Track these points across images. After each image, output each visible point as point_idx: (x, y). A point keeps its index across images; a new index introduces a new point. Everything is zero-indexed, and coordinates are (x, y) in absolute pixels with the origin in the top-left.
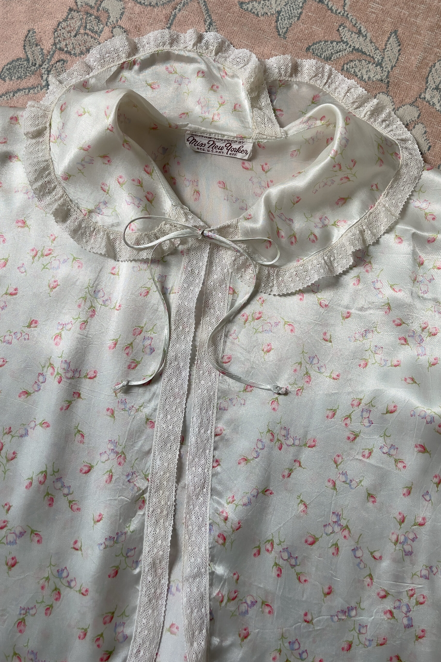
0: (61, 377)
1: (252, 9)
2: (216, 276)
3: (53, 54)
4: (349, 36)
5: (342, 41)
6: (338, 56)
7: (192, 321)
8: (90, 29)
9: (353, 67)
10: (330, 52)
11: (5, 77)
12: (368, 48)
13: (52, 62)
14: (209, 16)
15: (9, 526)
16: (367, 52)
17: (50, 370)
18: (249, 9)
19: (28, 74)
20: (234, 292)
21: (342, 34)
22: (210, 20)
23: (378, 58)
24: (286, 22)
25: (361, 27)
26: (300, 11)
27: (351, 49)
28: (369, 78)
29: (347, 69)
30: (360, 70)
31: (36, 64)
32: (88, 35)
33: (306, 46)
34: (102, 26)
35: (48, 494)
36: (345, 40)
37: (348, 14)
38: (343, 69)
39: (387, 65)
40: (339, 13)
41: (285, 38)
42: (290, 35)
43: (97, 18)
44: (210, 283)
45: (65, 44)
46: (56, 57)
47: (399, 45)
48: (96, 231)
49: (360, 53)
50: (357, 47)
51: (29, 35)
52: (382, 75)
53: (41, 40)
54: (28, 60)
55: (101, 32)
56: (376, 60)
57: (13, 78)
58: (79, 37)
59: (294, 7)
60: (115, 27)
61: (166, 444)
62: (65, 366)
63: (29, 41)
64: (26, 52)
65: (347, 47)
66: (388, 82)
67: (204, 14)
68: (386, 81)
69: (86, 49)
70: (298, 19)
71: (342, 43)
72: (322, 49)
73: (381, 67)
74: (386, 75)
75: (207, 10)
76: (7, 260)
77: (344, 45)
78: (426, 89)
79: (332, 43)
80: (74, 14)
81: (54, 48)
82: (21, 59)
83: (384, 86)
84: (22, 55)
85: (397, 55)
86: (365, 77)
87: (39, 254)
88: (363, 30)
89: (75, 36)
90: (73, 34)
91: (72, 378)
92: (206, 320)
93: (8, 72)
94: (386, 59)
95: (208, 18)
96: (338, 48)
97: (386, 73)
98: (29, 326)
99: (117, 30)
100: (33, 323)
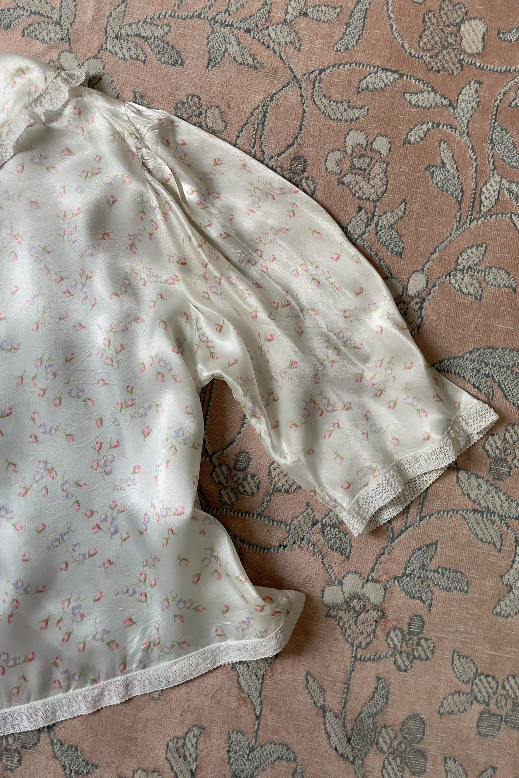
5: (19, 7)
6: (17, 23)
9: (33, 31)
10: (8, 20)
12: (45, 9)
16: (44, 13)
23: (55, 17)
27: (28, 14)
28: (50, 39)
29: (28, 34)
30: (40, 33)
36: (21, 5)
38: (23, 35)
39: (66, 23)
49: (38, 16)
50: (33, 10)
52: (62, 33)
56: (55, 19)
65: (25, 12)
68: (67, 38)
71: (18, 9)
73: (60, 25)
74: (66, 33)
77: (21, 11)
78: (106, 40)
79: (9, 11)
83: (66, 44)
85: (74, 11)
86: (46, 38)
94: (64, 17)
96: (15, 15)
97: (66, 31)
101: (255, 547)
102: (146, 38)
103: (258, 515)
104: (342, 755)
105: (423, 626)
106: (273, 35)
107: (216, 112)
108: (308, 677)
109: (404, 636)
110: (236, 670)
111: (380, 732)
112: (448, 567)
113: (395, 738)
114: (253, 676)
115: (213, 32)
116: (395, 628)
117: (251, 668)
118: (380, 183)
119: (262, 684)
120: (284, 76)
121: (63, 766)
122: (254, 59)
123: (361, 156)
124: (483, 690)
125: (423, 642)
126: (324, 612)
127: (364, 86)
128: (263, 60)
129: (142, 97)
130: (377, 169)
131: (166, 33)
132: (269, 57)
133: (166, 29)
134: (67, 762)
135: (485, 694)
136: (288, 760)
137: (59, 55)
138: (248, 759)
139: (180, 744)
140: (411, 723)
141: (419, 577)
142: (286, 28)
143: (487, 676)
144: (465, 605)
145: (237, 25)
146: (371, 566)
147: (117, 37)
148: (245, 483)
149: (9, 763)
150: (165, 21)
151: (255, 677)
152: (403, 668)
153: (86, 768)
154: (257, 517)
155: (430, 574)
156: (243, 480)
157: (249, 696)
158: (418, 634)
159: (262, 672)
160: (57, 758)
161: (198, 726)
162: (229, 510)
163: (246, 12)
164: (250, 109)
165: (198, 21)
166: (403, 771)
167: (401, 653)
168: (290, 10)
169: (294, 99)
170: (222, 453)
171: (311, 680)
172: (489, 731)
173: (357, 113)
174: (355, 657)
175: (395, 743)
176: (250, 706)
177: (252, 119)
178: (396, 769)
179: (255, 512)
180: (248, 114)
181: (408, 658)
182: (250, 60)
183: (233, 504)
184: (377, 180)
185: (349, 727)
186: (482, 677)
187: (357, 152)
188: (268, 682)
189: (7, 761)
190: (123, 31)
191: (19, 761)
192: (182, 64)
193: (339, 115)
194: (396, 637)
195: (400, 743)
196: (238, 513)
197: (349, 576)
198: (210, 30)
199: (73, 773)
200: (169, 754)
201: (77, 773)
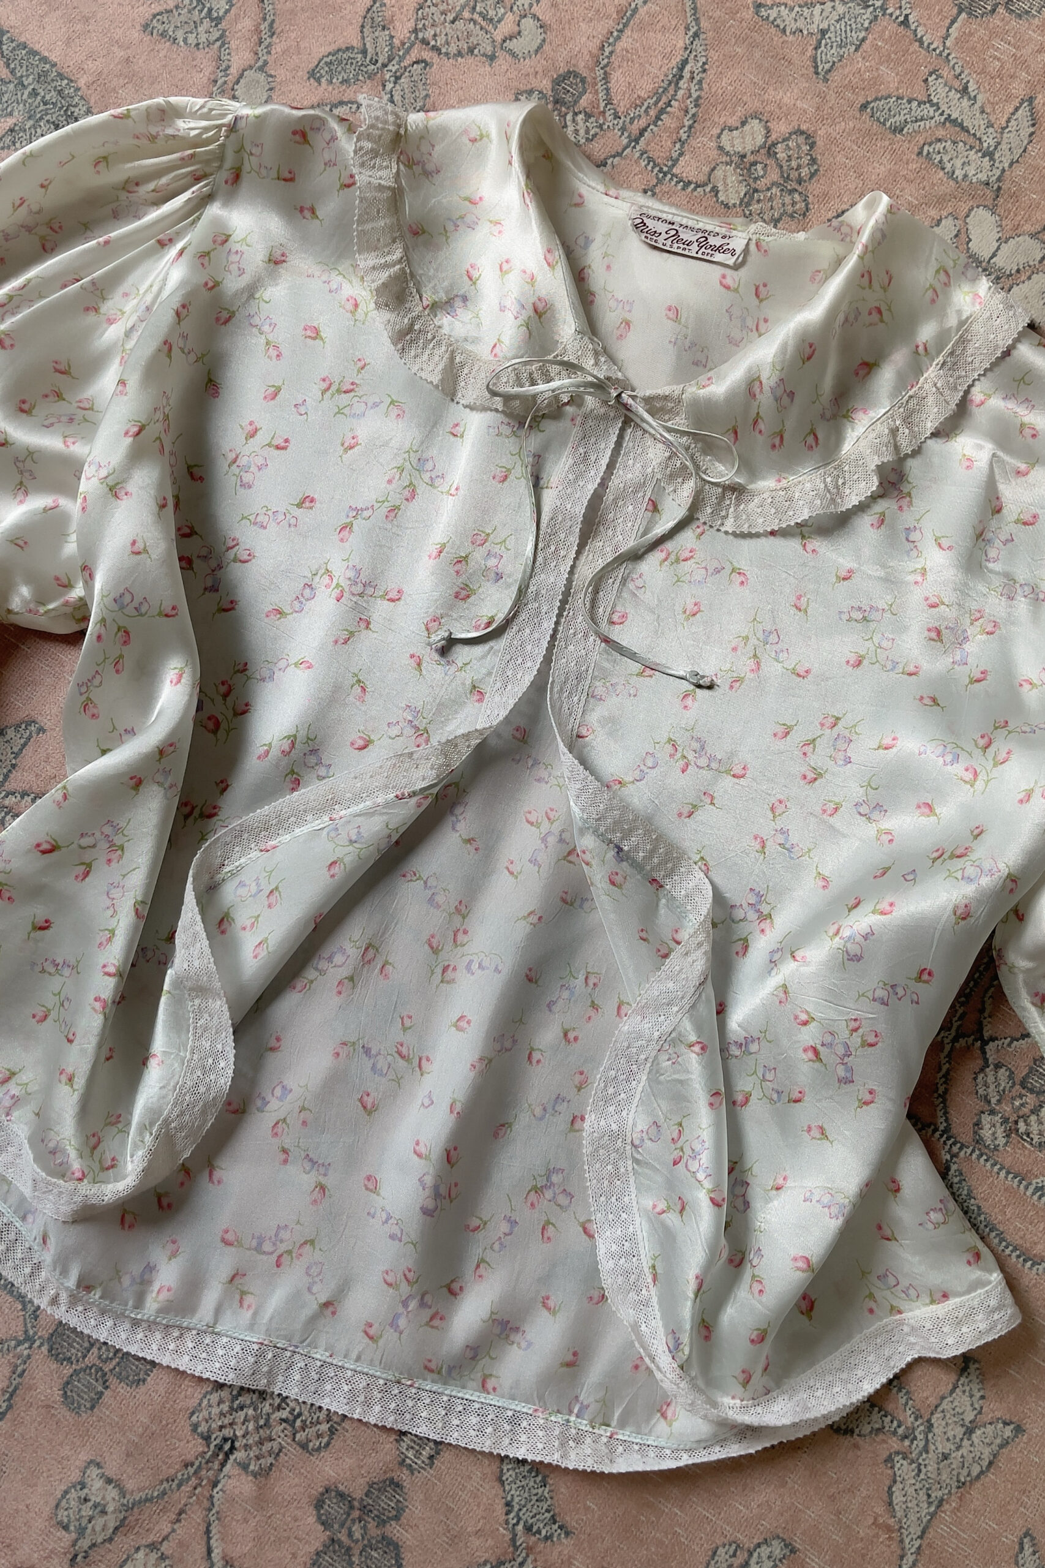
0: (342, 592)
1: (775, 20)
2: (628, 474)
3: (410, 48)
4: (944, 94)
5: (930, 101)
6: (916, 128)
7: (574, 540)
8: (480, 14)
9: (939, 153)
10: (903, 118)
11: (322, 76)
12: (975, 122)
13: (406, 63)
14: (697, 20)
16: (971, 128)
17: (326, 580)
18: (771, 19)
19: (361, 78)
20: (656, 508)
21: (932, 89)
22: (696, 28)
23: (989, 142)
24: (833, 51)
25: (968, 82)
26: (862, 34)
27: (943, 119)
28: (966, 176)
29: (929, 154)
30: (951, 159)
31: (377, 61)
32: (475, 23)
33: (862, 100)
34: (502, 10)
35: (292, 772)
36: (935, 101)
37: (949, 54)
38: (920, 153)
39: (1004, 158)
40: (934, 50)
41: (826, 80)
42: (835, 76)
44: (615, 482)
45: (432, 33)
46: (414, 55)
47: (1033, 125)
49: (958, 129)
50: (954, 116)
51: (374, 8)
52: (990, 174)
53: (392, 21)
54: (364, 52)
55: (499, 21)
56: (985, 145)
57: (334, 80)
58: (459, 24)
59: (854, 26)
60: (525, 16)
62: (352, 574)
63: (372, 19)
64: (363, 38)
65: (937, 114)
66: (999, 188)
67: (689, 15)
68: (996, 186)
69: (469, 48)
70: (856, 50)
71: (928, 105)
72: (890, 110)
73: (992, 159)
75: (695, 9)
76: (279, 389)
77: (932, 110)
79: (909, 102)
81: (413, 38)
82: (353, 48)
83: (990, 194)
84: (356, 43)
85: (1026, 142)
86: (959, 173)
87: (334, 388)
88: (972, 87)
89: (453, 22)
90: (450, 17)
91: (361, 595)
92: (596, 544)
93: (327, 69)
94: (1004, 146)
95: (693, 23)
96: (919, 113)
97: (998, 173)
98: (300, 505)
99: (528, 23)
100: (306, 501)
101: (1011, 1248)
103: (1037, 1189)
108: (1025, 1540)
110: (892, 1467)
114: (921, 1493)
117: (922, 1476)
119: (933, 1515)
121: (508, 1504)
134: (517, 1499)
137: (970, 210)
148: (1033, 1118)
149: (410, 1454)
151: (925, 1497)
153: (548, 1528)
154: (1033, 1194)
156: (1032, 1112)
157: (901, 1527)
159: (940, 1494)
160: (502, 1483)
161: (784, 1540)
162: (985, 1157)
170: (1009, 1045)
171: (1028, 1549)
176: (894, 1546)
179: (1034, 1182)
183: (996, 1148)
188: (946, 1515)
189: (409, 1448)
191: (431, 1457)
196: (1000, 1169)
199: (520, 1527)
201: (528, 1529)
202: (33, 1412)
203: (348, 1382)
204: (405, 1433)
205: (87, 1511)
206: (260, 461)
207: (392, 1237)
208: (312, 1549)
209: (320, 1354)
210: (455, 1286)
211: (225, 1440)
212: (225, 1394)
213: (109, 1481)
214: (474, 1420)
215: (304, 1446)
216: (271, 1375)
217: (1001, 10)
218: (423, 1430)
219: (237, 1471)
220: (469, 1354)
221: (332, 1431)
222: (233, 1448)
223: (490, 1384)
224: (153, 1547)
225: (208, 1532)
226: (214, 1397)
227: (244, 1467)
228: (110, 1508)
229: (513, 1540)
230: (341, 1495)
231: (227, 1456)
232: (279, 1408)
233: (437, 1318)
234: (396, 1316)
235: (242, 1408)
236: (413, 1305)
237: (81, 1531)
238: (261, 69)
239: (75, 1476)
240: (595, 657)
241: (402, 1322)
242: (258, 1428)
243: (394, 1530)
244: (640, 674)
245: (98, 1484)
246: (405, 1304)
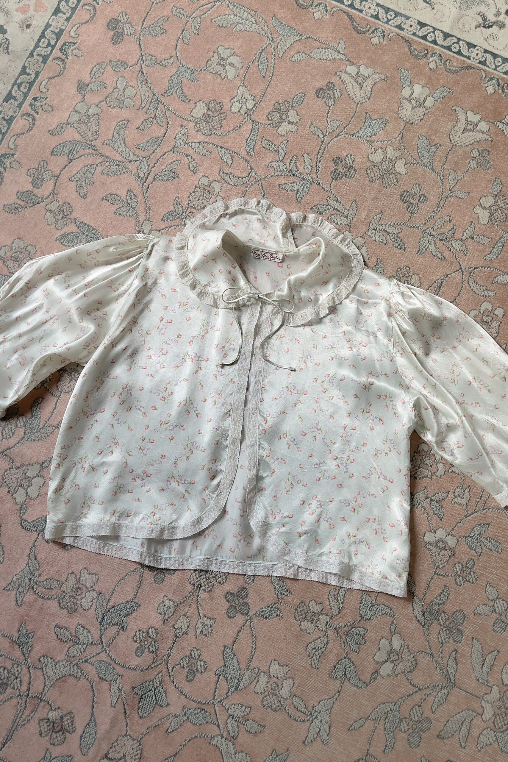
0: (193, 360)
1: (284, 188)
2: (264, 317)
4: (332, 202)
6: (326, 212)
7: (253, 337)
8: (205, 197)
9: (333, 218)
10: (322, 210)
11: (165, 220)
12: (342, 209)
13: (187, 213)
15: (170, 423)
17: (188, 357)
19: (175, 219)
20: (272, 325)
21: (329, 201)
22: (264, 194)
23: (346, 213)
24: (301, 194)
26: (308, 189)
27: (333, 209)
28: (341, 223)
29: (330, 219)
30: (337, 220)
31: (179, 214)
32: (204, 200)
33: (311, 207)
34: (211, 195)
35: (187, 410)
36: (330, 204)
37: (332, 191)
38: (328, 219)
39: (350, 217)
40: (328, 190)
41: (300, 203)
42: (303, 201)
43: (209, 191)
44: (261, 320)
45: (193, 204)
46: (189, 210)
47: (357, 207)
48: (207, 294)
49: (337, 211)
50: (336, 208)
51: (176, 199)
52: (347, 222)
53: (182, 202)
54: (175, 212)
55: (211, 199)
57: (169, 220)
58: (200, 201)
59: (306, 187)
60: (218, 196)
61: (239, 391)
62: (195, 355)
63: (176, 202)
64: (175, 208)
65: (331, 208)
66: (350, 226)
67: (261, 190)
69: (204, 207)
70: (307, 193)
71: (328, 206)
72: (318, 209)
73: (347, 218)
74: (349, 222)
75: (263, 188)
76: (167, 307)
78: (369, 229)
79: (323, 205)
80: (198, 189)
81: (188, 206)
82: (172, 211)
83: (348, 227)
84: (173, 209)
85: (356, 212)
86: (339, 223)
87: (182, 304)
88: (339, 199)
90: (197, 199)
91: (198, 360)
92: (259, 336)
93: (166, 218)
94: (350, 214)
95: (263, 192)
96: (326, 208)
98: (178, 337)
99: (218, 198)
100: (179, 336)
102: (389, 233)
104: (418, 621)
105: (474, 565)
106: (454, 245)
107: (417, 277)
109: (463, 568)
111: (441, 614)
112: (493, 538)
113: (448, 619)
115: (423, 237)
116: (459, 563)
118: (495, 332)
120: (455, 267)
121: (275, 588)
122: (442, 255)
123: (487, 316)
124: (500, 607)
125: (472, 573)
126: (423, 544)
127: (496, 281)
128: (446, 256)
129: (381, 261)
130: (495, 324)
131: (399, 233)
132: (449, 255)
133: (400, 230)
134: (277, 587)
135: (500, 609)
136: (390, 616)
137: (344, 232)
138: (369, 610)
139: (336, 593)
140: (458, 614)
141: (477, 539)
142: (461, 243)
143: (503, 600)
144: (498, 560)
145: (437, 236)
146: (453, 527)
147: (374, 229)
150: (400, 227)
152: (459, 584)
153: (286, 593)
155: (483, 539)
158: (471, 568)
160: (272, 582)
163: (443, 230)
164: (435, 280)
165: (417, 230)
166: (449, 639)
167: (459, 576)
168: (465, 234)
169: (459, 279)
172: (499, 630)
173: (490, 293)
174: (435, 572)
175: (448, 622)
177: (435, 284)
178: (446, 636)
180: (433, 282)
181: (463, 580)
182: (439, 255)
184: (494, 330)
185: (425, 607)
186: (500, 600)
187: (486, 313)
189: (247, 578)
190: (378, 227)
191: (253, 579)
192: (404, 250)
193: (480, 293)
194: (458, 568)
195: (450, 623)
197: (440, 529)
198: (422, 235)
200: (330, 596)
201: (281, 594)
202: (147, 586)
203: (228, 564)
204: (245, 575)
205: (165, 609)
206: (165, 327)
207: (234, 524)
208: (226, 609)
209: (219, 558)
210: (252, 535)
211: (199, 584)
212: (197, 572)
213: (170, 600)
214: (262, 568)
215: (220, 583)
216: (208, 566)
217: (344, 177)
218: (249, 573)
219: (203, 592)
220: (258, 552)
221: (226, 578)
222: (201, 586)
223: (265, 559)
224: (184, 615)
225: (198, 609)
226: (194, 574)
227: (205, 590)
228: (171, 607)
229: (278, 597)
230: (231, 593)
231: (200, 589)
232: (211, 574)
233: (249, 544)
234: (238, 545)
235: (202, 576)
236: (242, 541)
237: (165, 614)
238: (148, 220)
239: (161, 601)
240: (263, 366)
241: (240, 546)
242: (207, 580)
243: (246, 600)
244: (276, 369)
245: (168, 601)
246: (240, 541)
